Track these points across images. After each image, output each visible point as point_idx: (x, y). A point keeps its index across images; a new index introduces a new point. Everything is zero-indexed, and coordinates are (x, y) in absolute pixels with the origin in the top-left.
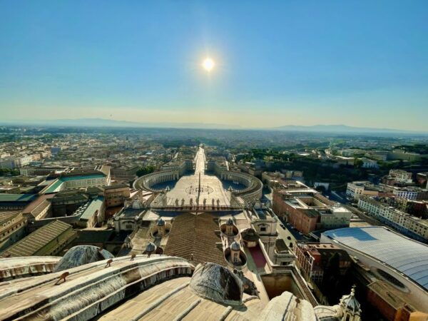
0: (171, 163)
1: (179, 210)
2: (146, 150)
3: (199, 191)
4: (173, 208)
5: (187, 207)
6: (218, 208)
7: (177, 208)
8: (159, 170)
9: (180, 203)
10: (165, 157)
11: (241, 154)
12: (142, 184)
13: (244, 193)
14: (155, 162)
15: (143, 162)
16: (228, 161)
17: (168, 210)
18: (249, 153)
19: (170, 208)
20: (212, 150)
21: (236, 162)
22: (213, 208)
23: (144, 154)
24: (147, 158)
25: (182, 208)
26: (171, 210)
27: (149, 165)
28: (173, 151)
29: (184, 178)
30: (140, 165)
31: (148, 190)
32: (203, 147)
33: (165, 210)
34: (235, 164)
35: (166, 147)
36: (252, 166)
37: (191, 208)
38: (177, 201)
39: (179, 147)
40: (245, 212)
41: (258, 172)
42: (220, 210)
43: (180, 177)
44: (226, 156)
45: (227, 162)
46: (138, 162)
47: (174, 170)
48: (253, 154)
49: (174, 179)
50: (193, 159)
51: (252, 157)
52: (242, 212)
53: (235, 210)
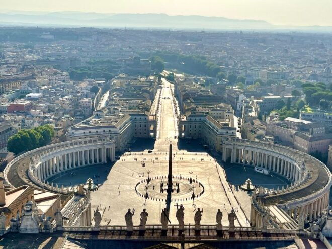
0: (93, 120)
1: (135, 237)
2: (25, 85)
3: (170, 191)
4: (120, 232)
5: (153, 230)
6: (232, 234)
7: (129, 233)
8: (63, 139)
9: (136, 221)
10: (76, 103)
11: (271, 96)
12: (27, 172)
13: (286, 197)
14: (52, 117)
15: (21, 117)
16: (239, 115)
17: (108, 237)
18: (295, 93)
19: (113, 232)
20: (195, 87)
21: (260, 118)
22: (220, 233)
23: (22, 95)
24: (30, 106)
25: (142, 232)
26: (116, 238)
27: (36, 125)
28: (94, 89)
29: (128, 158)
30: (16, 126)
31: (45, 189)
32: (170, 79)
33: (100, 237)
34: (257, 122)
35: (77, 77)
36: (302, 128)
37: (164, 232)
38: (129, 216)
39: (108, 78)
40: (300, 242)
41: (319, 145)
42: (238, 237)
43: (119, 154)
44: (233, 101)
45: (236, 119)
46: (8, 118)
47: (103, 137)
48: (303, 98)
49: (104, 160)
50: (148, 109)
51: (302, 105)
52: (292, 242)
53: (274, 239)
